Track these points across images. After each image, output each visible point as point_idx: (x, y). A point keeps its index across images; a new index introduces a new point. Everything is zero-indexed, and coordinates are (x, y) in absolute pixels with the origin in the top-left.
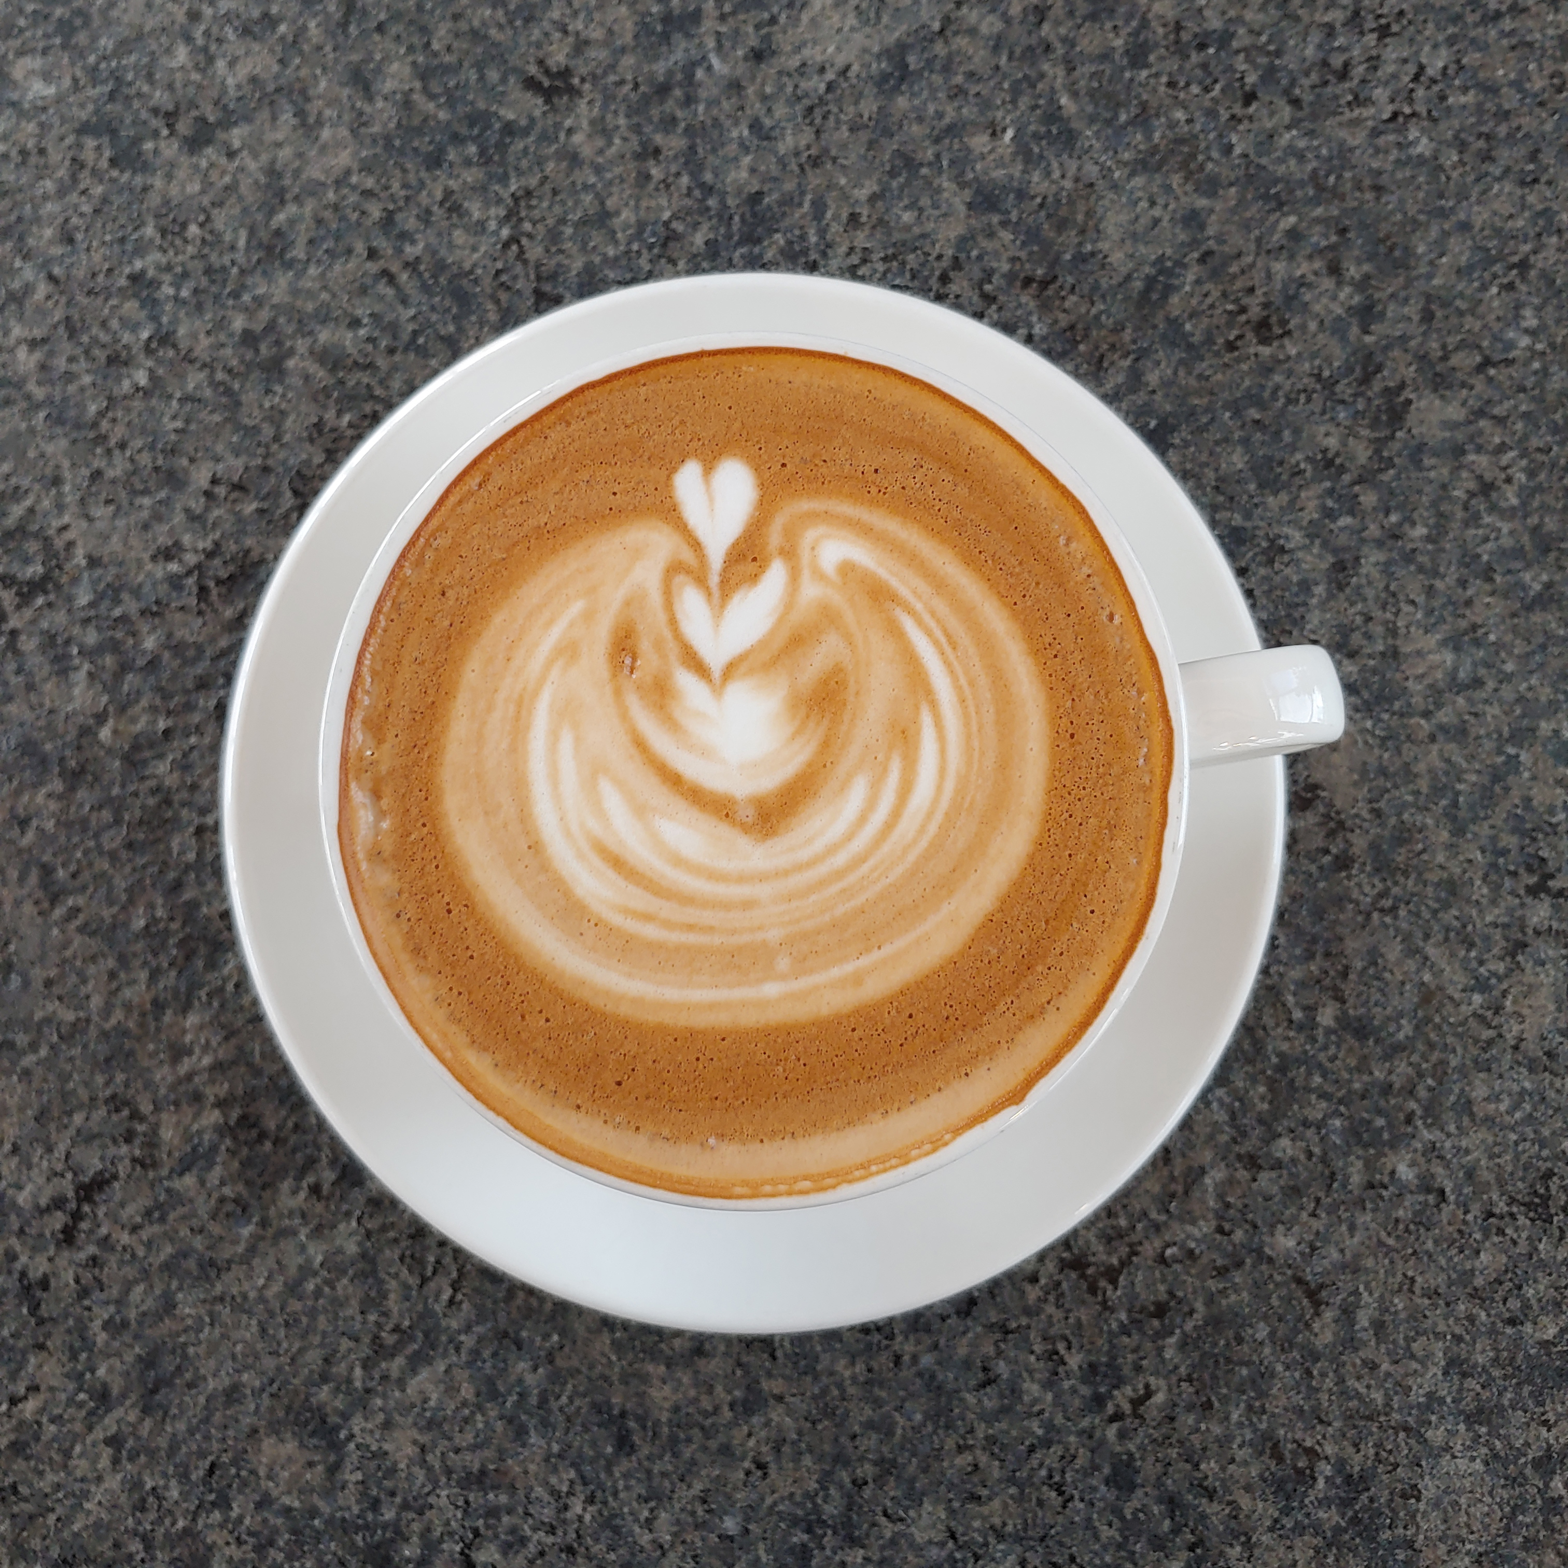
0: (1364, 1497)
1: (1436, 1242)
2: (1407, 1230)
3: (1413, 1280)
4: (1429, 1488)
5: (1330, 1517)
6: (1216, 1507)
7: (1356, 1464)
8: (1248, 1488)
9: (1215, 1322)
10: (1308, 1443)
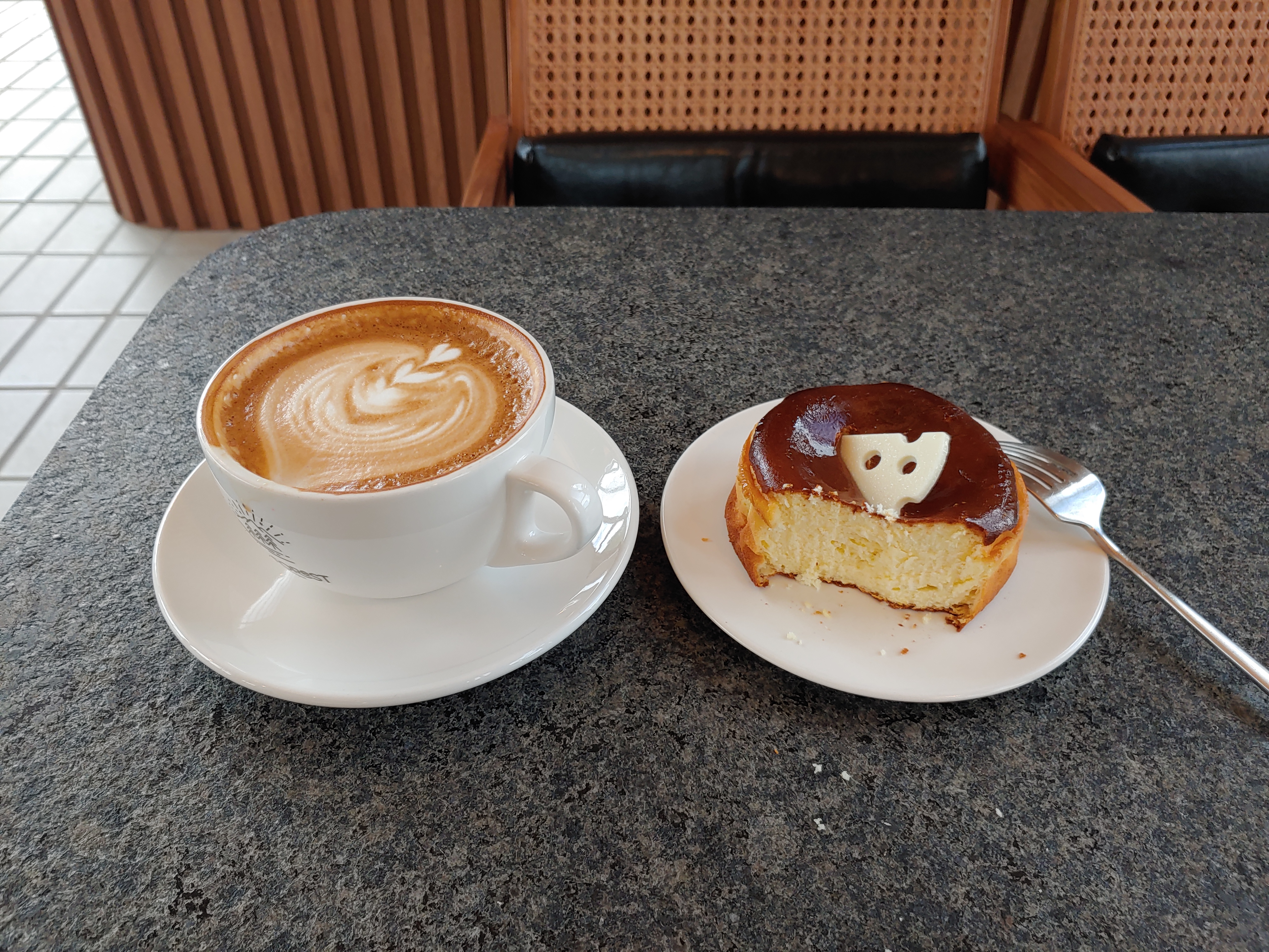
0: (715, 839)
1: (745, 716)
2: (729, 710)
3: (734, 732)
4: (753, 833)
5: (695, 849)
6: (627, 844)
7: (709, 821)
8: (647, 835)
9: (627, 754)
10: (681, 810)
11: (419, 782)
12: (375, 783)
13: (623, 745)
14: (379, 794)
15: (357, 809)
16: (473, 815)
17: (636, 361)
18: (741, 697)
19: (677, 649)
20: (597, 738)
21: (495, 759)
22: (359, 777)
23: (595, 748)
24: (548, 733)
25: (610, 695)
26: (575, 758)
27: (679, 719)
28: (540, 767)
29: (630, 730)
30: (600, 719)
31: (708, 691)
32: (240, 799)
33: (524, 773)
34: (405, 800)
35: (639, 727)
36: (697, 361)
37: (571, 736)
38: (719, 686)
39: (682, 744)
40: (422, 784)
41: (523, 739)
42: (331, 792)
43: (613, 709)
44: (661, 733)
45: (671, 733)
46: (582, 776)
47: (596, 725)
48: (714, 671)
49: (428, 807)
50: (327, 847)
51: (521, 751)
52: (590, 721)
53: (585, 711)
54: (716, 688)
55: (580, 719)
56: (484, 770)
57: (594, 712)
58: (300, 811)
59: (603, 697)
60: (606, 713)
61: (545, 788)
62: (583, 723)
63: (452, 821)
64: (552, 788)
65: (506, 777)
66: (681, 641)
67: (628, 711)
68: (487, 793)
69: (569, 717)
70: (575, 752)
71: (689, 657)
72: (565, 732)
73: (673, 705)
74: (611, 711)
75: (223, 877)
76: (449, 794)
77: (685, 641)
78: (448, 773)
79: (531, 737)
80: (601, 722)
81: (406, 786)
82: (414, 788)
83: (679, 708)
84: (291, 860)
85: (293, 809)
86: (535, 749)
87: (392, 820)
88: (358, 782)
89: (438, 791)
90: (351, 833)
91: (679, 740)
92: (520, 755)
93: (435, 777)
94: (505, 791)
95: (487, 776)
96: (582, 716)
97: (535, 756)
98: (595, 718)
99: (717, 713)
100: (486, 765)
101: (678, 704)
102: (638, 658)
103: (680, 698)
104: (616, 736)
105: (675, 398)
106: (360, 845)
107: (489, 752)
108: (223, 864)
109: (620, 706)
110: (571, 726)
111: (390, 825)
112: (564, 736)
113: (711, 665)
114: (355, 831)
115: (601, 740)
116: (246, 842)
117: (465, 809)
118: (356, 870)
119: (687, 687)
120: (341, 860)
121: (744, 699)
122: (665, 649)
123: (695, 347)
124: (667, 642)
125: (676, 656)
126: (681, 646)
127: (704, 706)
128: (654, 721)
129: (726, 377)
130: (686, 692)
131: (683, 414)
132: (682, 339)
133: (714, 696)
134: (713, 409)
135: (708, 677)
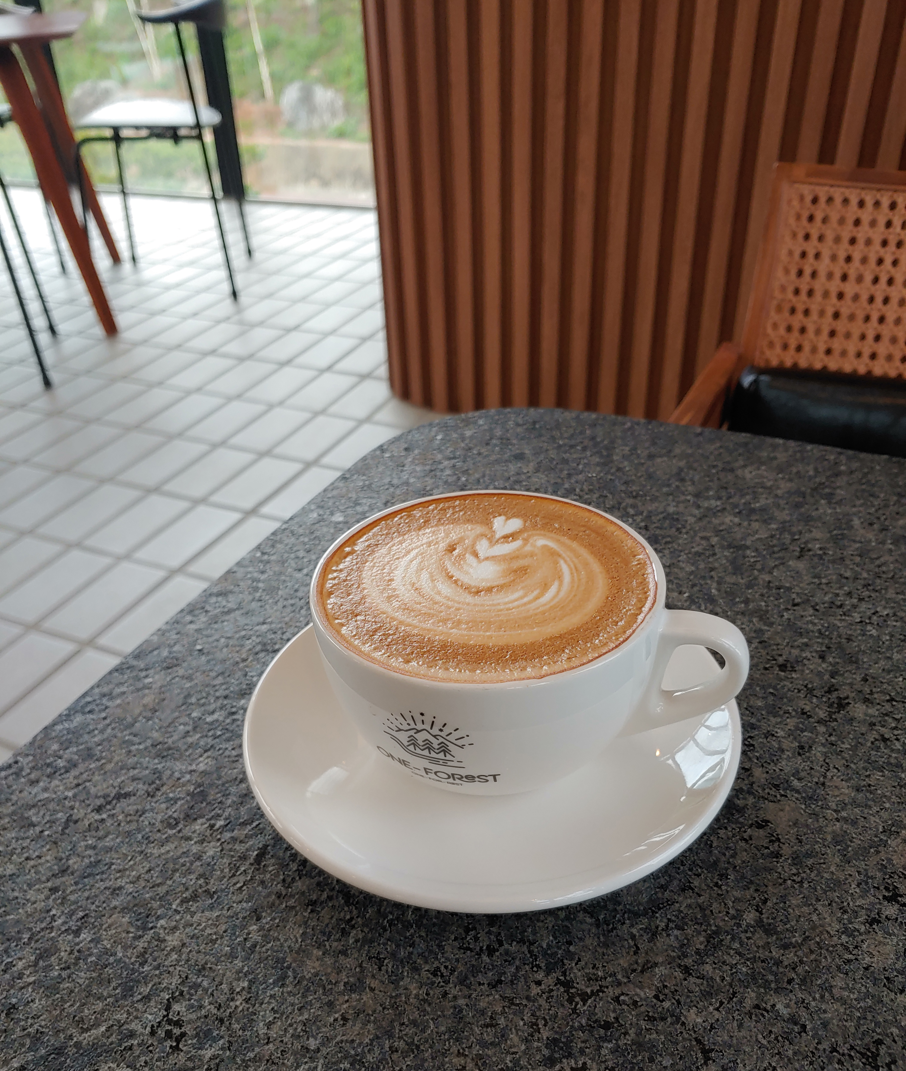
11: (414, 992)
12: (373, 976)
13: (638, 1034)
14: (372, 990)
15: (346, 998)
16: (454, 1049)
17: (789, 607)
18: (796, 1029)
19: (736, 945)
20: (613, 1015)
21: (497, 997)
22: (361, 966)
23: (607, 1026)
24: (562, 989)
25: (642, 972)
26: (581, 1028)
27: (712, 1027)
28: (541, 1023)
29: (651, 1019)
30: (623, 994)
31: (757, 1007)
32: (248, 944)
33: (521, 1023)
34: (394, 1006)
35: (663, 1019)
36: (861, 622)
37: (585, 1002)
38: (773, 1006)
39: (707, 1059)
40: (417, 996)
41: (533, 986)
42: (329, 970)
43: (642, 988)
44: (686, 1036)
45: (698, 1041)
46: (582, 1052)
47: (616, 999)
48: (773, 985)
49: (414, 1023)
50: (305, 1025)
51: (528, 998)
52: (611, 992)
53: (609, 979)
54: (769, 1007)
55: (601, 986)
56: (482, 1005)
57: (619, 984)
58: (295, 978)
59: (634, 971)
60: (632, 990)
61: (539, 1050)
62: (603, 992)
63: (431, 1047)
64: (546, 1052)
65: (502, 1021)
66: (743, 936)
67: (656, 997)
68: (477, 1030)
69: (590, 979)
70: (584, 1022)
71: (748, 959)
72: (579, 995)
73: (711, 1008)
74: (638, 990)
75: (206, 1017)
76: (439, 1016)
77: (749, 938)
78: (445, 994)
79: (543, 987)
80: (622, 998)
81: (401, 991)
82: (408, 997)
83: (717, 1015)
84: (269, 1025)
85: (290, 973)
86: (542, 1002)
87: (374, 1022)
88: (358, 970)
89: (429, 1009)
90: (332, 1019)
91: (706, 1053)
92: (525, 1002)
93: (431, 992)
94: (495, 1036)
95: (483, 1012)
96: (604, 983)
97: (539, 1009)
98: (617, 991)
99: (760, 1036)
100: (487, 1000)
101: (717, 1009)
102: (688, 940)
103: (722, 1003)
104: (634, 1020)
105: (822, 657)
106: (336, 1036)
107: (494, 987)
108: (210, 1003)
109: (649, 988)
110: (589, 991)
111: (371, 1026)
112: (577, 999)
113: (771, 978)
114: (336, 1020)
115: (617, 1019)
116: (238, 990)
117: (448, 1040)
118: (322, 1061)
119: (734, 994)
120: (313, 1044)
121: (799, 1033)
122: (722, 940)
123: (863, 606)
124: (728, 933)
125: (732, 952)
126: (741, 944)
127: (747, 1023)
128: (683, 1019)
129: (890, 648)
130: (731, 999)
131: (827, 677)
132: (849, 594)
133: (763, 1016)
134: (865, 680)
135: (762, 990)
